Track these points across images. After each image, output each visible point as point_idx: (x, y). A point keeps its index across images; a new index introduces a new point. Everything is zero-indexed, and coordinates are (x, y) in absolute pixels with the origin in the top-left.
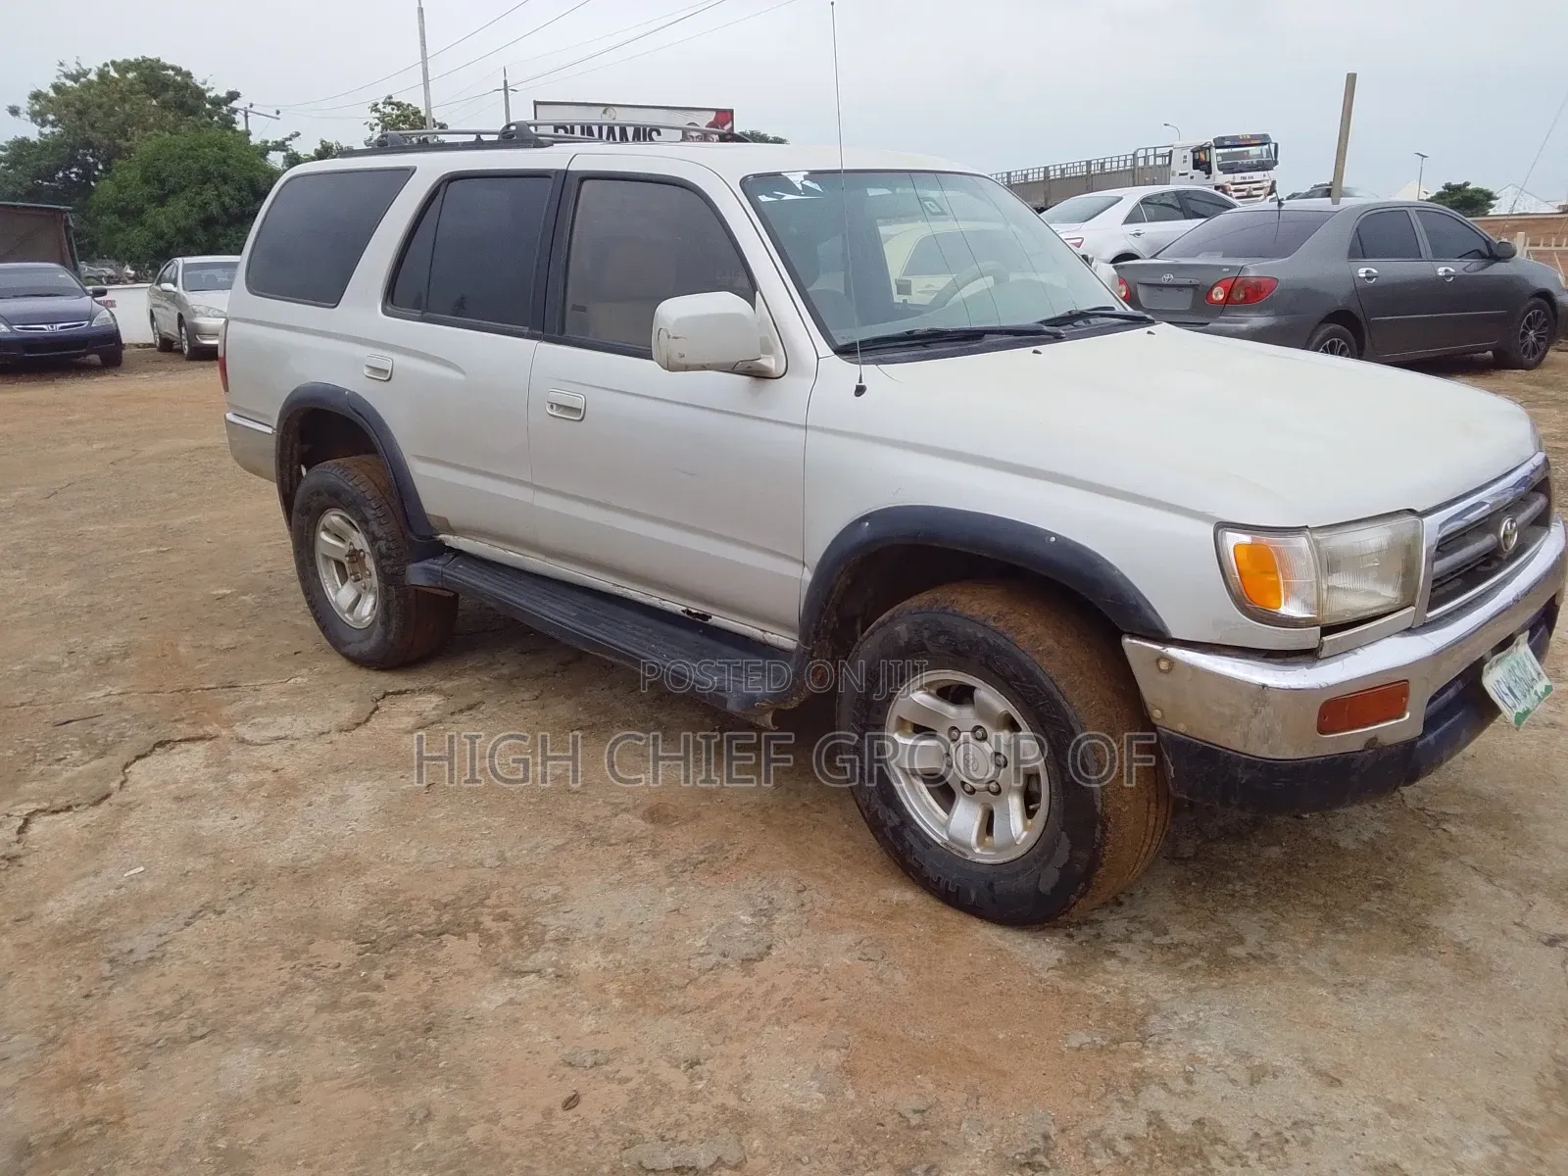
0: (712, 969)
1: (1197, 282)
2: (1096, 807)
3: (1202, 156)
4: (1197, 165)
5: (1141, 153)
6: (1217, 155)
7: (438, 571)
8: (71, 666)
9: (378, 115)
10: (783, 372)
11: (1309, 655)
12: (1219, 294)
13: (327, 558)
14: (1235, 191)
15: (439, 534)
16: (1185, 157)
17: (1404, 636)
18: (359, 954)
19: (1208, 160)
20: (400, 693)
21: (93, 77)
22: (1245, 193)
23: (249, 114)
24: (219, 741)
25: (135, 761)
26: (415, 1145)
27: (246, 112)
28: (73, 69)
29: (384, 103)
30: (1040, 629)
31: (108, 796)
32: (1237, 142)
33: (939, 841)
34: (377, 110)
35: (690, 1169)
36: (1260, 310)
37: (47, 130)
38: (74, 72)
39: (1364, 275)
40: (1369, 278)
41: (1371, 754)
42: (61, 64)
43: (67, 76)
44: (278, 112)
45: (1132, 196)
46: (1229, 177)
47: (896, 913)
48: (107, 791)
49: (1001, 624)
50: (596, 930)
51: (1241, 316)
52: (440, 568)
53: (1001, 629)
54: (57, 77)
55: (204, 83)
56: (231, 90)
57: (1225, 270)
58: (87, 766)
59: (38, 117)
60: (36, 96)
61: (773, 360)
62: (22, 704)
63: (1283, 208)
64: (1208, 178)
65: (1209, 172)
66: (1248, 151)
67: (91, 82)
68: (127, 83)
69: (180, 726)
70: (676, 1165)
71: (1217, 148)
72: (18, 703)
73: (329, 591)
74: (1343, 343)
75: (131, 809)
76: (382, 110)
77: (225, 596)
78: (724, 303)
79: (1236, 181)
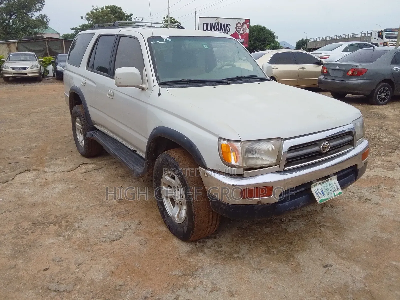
0: (103, 242)
1: (345, 69)
2: (193, 211)
3: (381, 34)
4: (379, 36)
5: (364, 33)
6: (385, 34)
7: (92, 134)
8: (22, 150)
9: (165, 20)
10: (147, 88)
11: (241, 176)
12: (350, 73)
13: (78, 129)
14: (390, 44)
15: (94, 125)
16: (376, 34)
17: (275, 173)
18: (31, 226)
19: (382, 35)
20: (87, 164)
21: (100, 10)
22: (392, 45)
23: (136, 20)
24: (40, 171)
25: (19, 174)
26: (6, 273)
27: (135, 19)
28: (96, 8)
29: (166, 17)
30: (186, 162)
31: (8, 181)
32: (391, 30)
33: (170, 216)
34: (165, 19)
35: (58, 291)
36: (362, 78)
37: (90, 22)
38: (96, 9)
39: (395, 69)
40: (397, 70)
41: (260, 206)
42: (93, 7)
43: (94, 10)
44: (143, 19)
45: (346, 44)
46: (388, 40)
47: (158, 233)
48: (8, 180)
49: (177, 160)
50: (85, 228)
51: (356, 79)
52: (92, 133)
53: (177, 161)
54: (92, 10)
55: (125, 12)
56: (131, 13)
57: (352, 66)
58: (8, 174)
59: (88, 19)
60: (88, 14)
61: (145, 85)
62: (6, 158)
63: (375, 49)
64: (382, 40)
65: (382, 38)
66: (395, 33)
67: (100, 11)
68: (108, 11)
69: (34, 166)
70: (56, 289)
71: (385, 32)
72: (6, 157)
73: (78, 137)
74: (388, 88)
75: (11, 185)
76: (166, 19)
77: (66, 136)
78: (133, 70)
79: (390, 41)
